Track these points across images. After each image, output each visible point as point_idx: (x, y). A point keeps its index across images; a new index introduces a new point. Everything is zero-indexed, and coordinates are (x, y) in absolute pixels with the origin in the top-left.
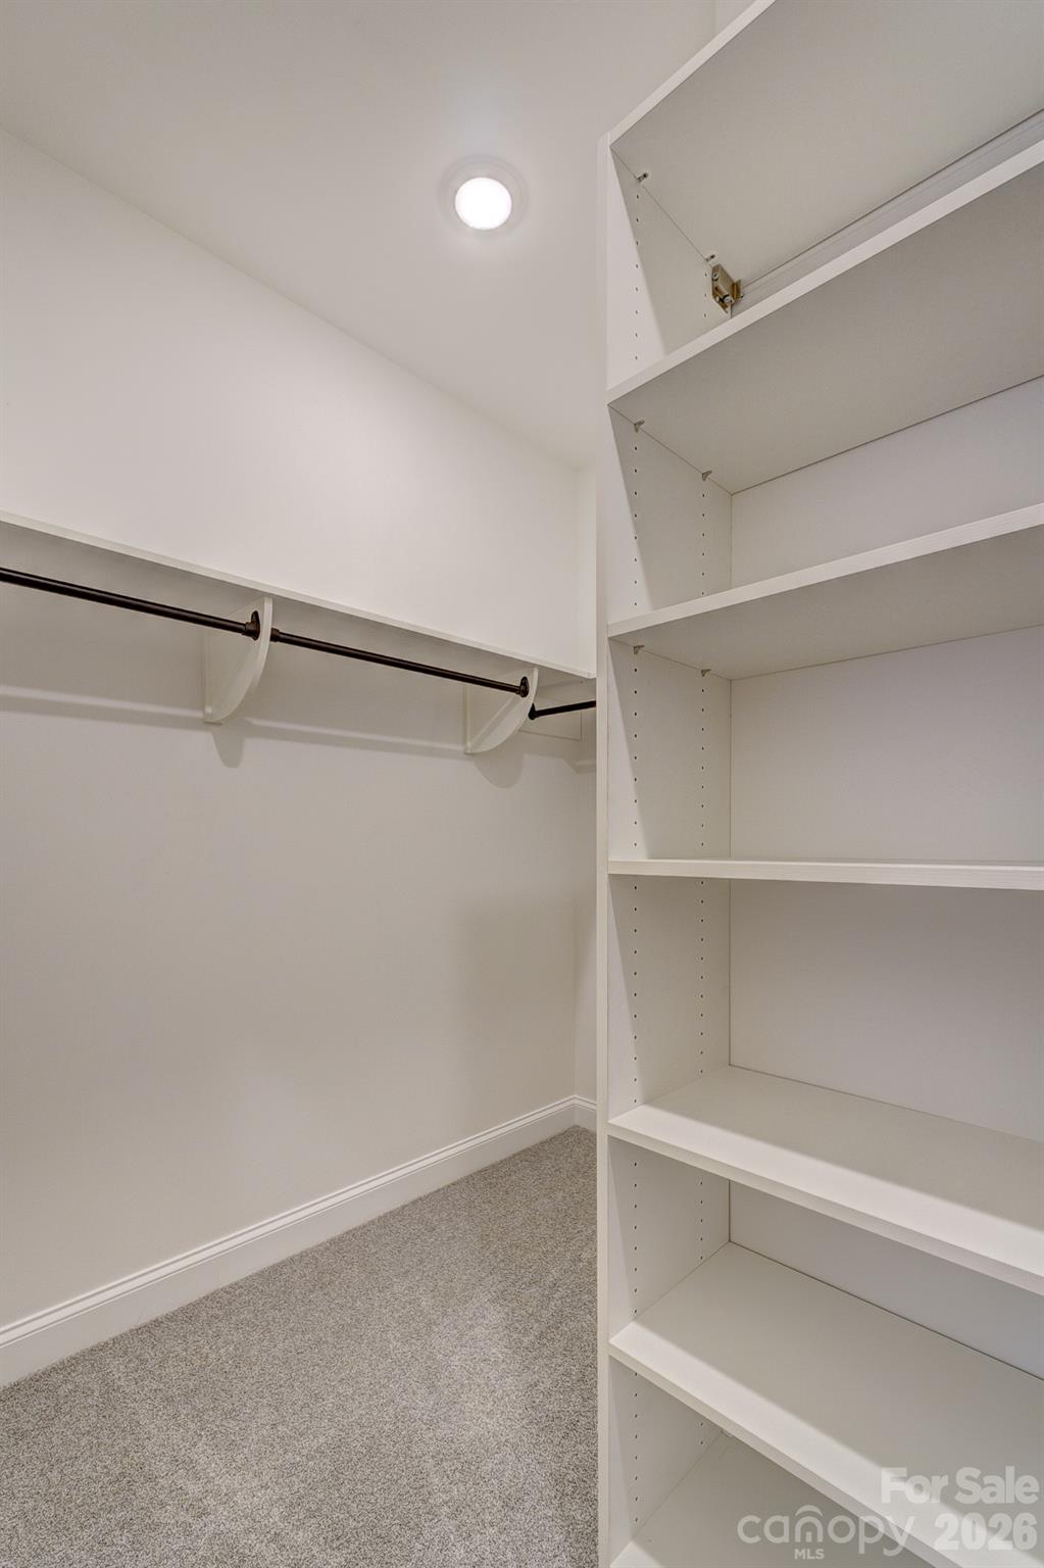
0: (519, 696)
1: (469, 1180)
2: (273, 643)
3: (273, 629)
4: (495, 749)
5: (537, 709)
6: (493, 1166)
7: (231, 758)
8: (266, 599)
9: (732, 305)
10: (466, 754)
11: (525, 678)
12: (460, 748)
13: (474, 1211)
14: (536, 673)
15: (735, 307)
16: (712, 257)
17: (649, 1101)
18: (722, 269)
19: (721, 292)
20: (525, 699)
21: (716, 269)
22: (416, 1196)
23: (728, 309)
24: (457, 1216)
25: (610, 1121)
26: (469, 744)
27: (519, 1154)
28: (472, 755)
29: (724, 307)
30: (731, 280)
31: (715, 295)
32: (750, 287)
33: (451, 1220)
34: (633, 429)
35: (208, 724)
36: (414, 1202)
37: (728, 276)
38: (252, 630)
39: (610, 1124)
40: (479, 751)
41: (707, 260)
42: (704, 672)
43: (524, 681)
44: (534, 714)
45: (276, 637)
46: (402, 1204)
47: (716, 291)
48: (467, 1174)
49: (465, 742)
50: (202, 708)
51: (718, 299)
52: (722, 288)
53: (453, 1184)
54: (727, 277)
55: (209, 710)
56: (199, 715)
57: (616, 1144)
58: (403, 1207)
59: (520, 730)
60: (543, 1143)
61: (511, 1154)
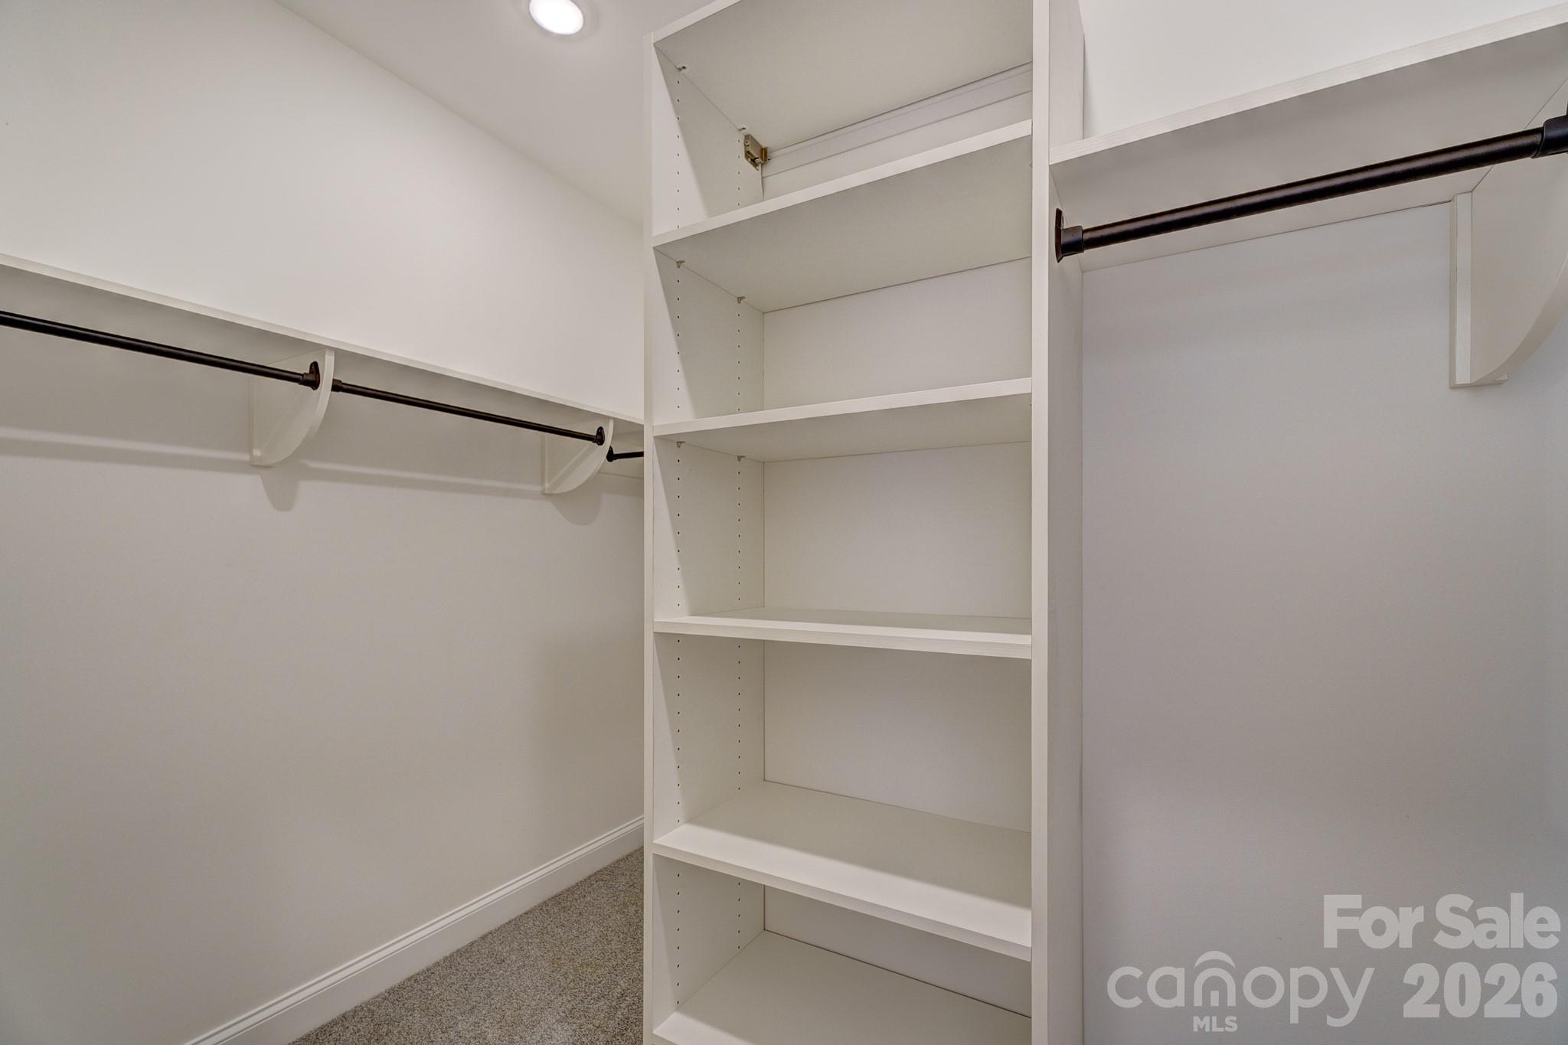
0: (596, 444)
1: (543, 907)
2: (334, 393)
3: (334, 380)
4: (575, 489)
5: (615, 453)
6: (568, 890)
7: (283, 501)
8: (327, 352)
9: (762, 164)
10: (545, 494)
11: (601, 428)
12: (539, 488)
13: (546, 937)
14: (611, 424)
15: (764, 166)
16: (744, 129)
17: (693, 819)
18: (752, 137)
19: (751, 155)
20: (600, 446)
21: (747, 137)
22: (486, 931)
23: (759, 167)
24: (528, 944)
25: (655, 842)
26: (547, 485)
27: (595, 874)
28: (550, 495)
29: (755, 165)
30: (761, 146)
31: (747, 157)
32: (777, 153)
33: (522, 949)
34: (676, 266)
35: (255, 467)
36: (484, 937)
37: (758, 143)
38: (312, 379)
39: (656, 844)
40: (554, 492)
41: (740, 130)
42: (739, 458)
43: (600, 431)
44: (611, 456)
45: (337, 387)
46: (471, 941)
47: (748, 154)
48: (540, 901)
49: (542, 482)
50: (250, 451)
51: (749, 159)
52: (752, 152)
53: (526, 913)
54: (756, 143)
55: (257, 453)
56: (246, 457)
57: (663, 861)
58: (472, 944)
59: (599, 472)
60: (619, 861)
61: (586, 876)
